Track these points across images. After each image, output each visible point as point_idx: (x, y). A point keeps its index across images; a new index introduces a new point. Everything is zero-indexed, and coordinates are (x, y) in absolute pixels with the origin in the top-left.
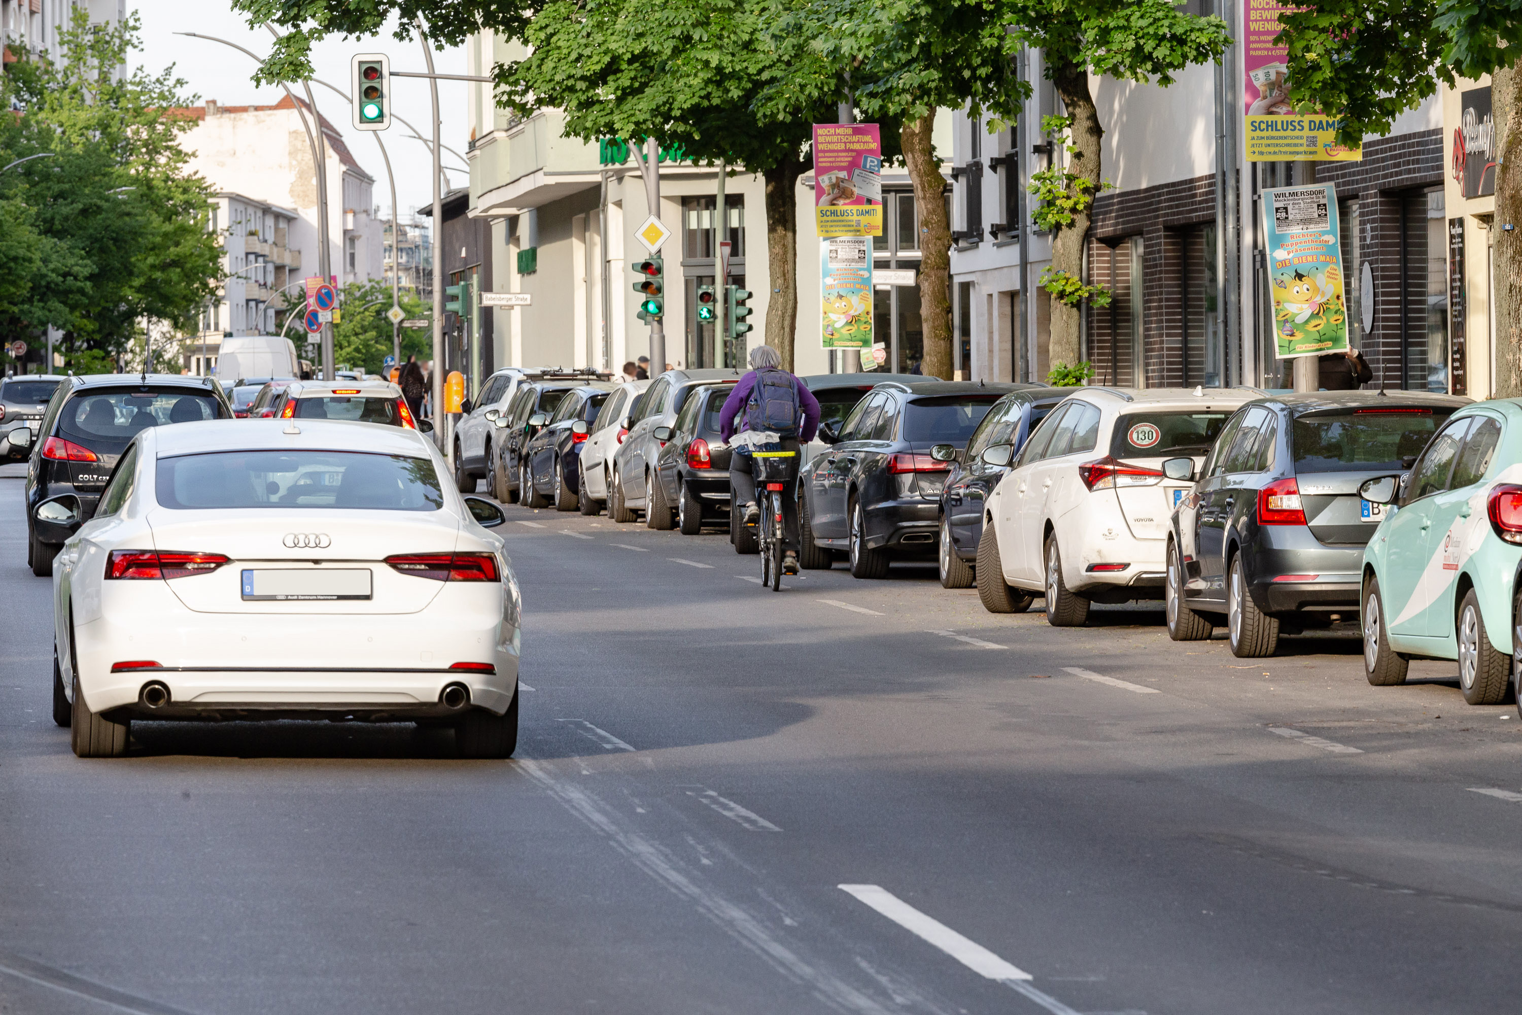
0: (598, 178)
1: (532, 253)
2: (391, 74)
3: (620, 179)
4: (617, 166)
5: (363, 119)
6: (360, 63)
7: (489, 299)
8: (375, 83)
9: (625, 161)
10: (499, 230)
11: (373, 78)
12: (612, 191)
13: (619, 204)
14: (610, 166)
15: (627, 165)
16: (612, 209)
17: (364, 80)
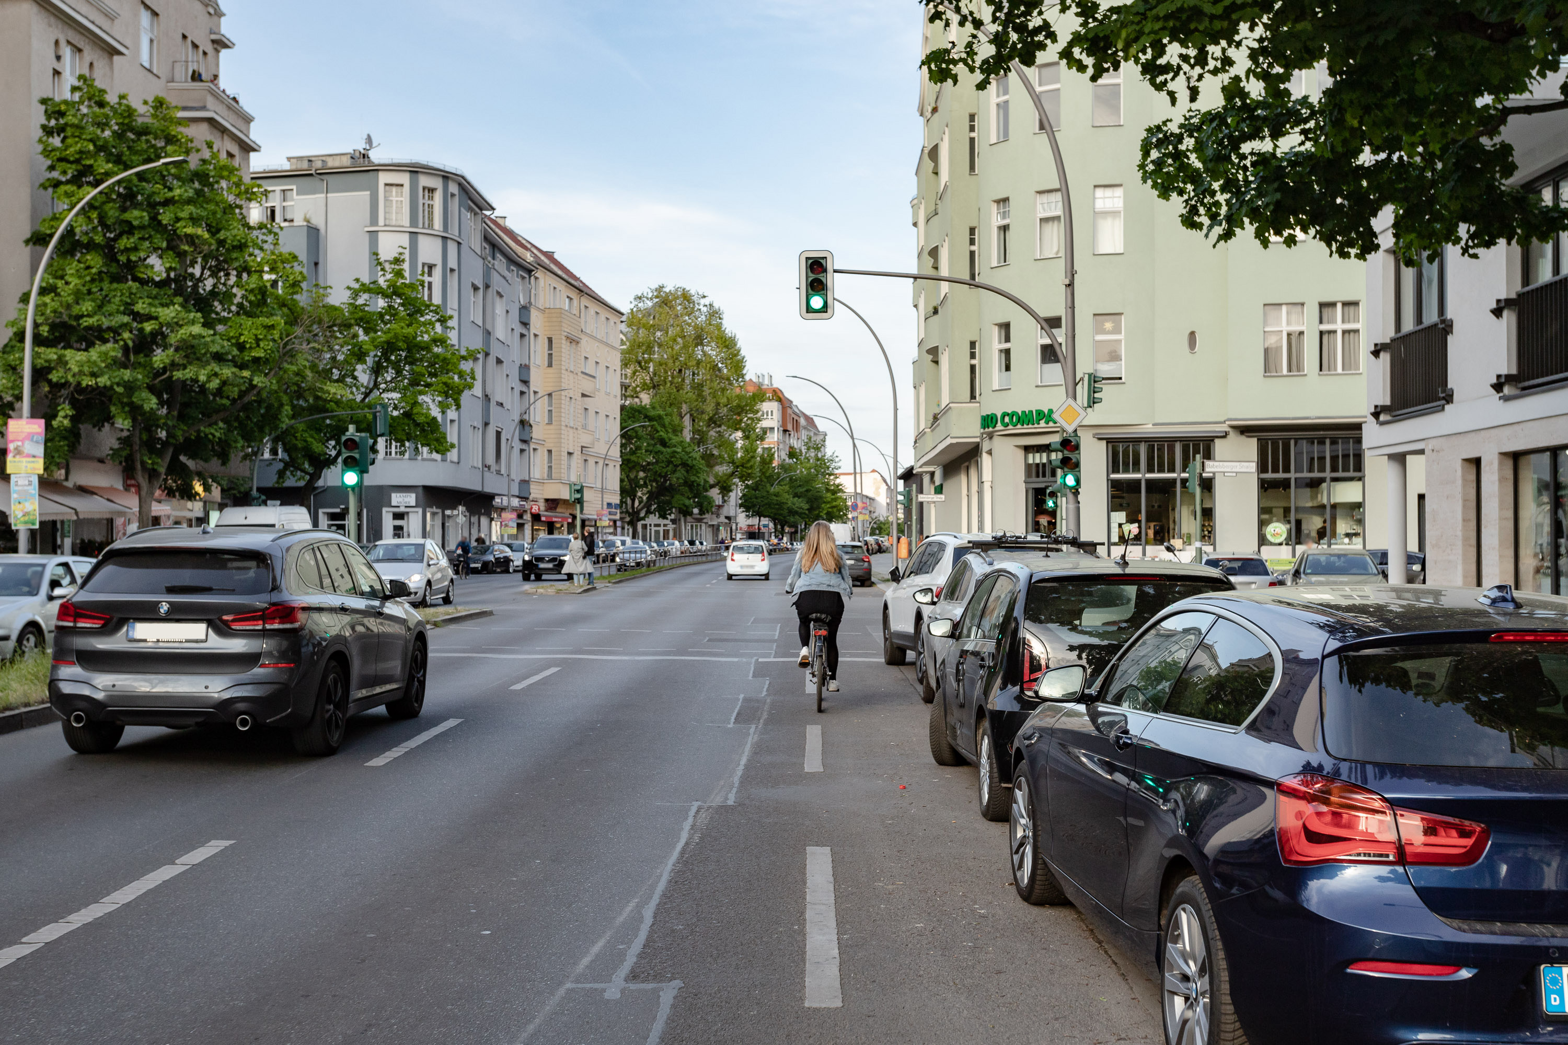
0: (978, 440)
1: (941, 485)
2: (835, 271)
3: (991, 438)
4: (991, 429)
5: (809, 310)
6: (807, 259)
7: (921, 498)
8: (821, 276)
9: (995, 426)
10: (926, 479)
11: (819, 273)
12: (985, 446)
13: (990, 452)
14: (987, 430)
15: (997, 429)
16: (985, 456)
17: (810, 274)
